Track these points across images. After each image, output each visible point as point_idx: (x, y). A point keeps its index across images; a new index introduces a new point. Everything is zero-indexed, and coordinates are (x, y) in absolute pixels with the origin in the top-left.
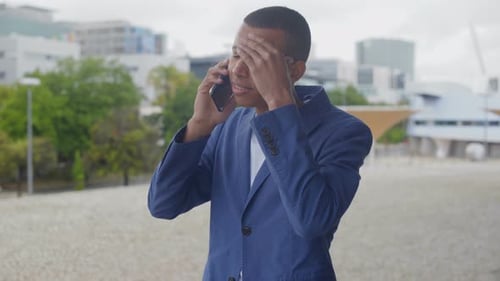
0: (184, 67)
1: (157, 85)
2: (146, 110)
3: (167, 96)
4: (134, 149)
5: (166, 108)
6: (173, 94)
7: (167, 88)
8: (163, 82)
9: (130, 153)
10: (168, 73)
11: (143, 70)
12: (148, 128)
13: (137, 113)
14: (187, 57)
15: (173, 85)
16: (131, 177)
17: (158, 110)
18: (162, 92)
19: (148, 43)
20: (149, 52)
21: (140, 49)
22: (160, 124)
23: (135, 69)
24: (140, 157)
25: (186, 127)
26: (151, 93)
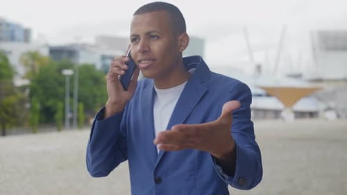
0: (45, 53)
1: (26, 64)
2: (19, 82)
3: (33, 72)
4: (10, 110)
5: (32, 81)
6: (37, 71)
7: (33, 66)
8: (30, 62)
9: (7, 113)
10: (34, 56)
11: (16, 53)
12: (20, 95)
13: (12, 84)
14: (47, 45)
15: (37, 65)
16: (8, 130)
17: (26, 82)
18: (29, 69)
19: (19, 34)
20: (19, 40)
21: (12, 38)
22: (27, 92)
23: (10, 52)
24: (14, 115)
25: (104, 108)
26: (21, 70)
